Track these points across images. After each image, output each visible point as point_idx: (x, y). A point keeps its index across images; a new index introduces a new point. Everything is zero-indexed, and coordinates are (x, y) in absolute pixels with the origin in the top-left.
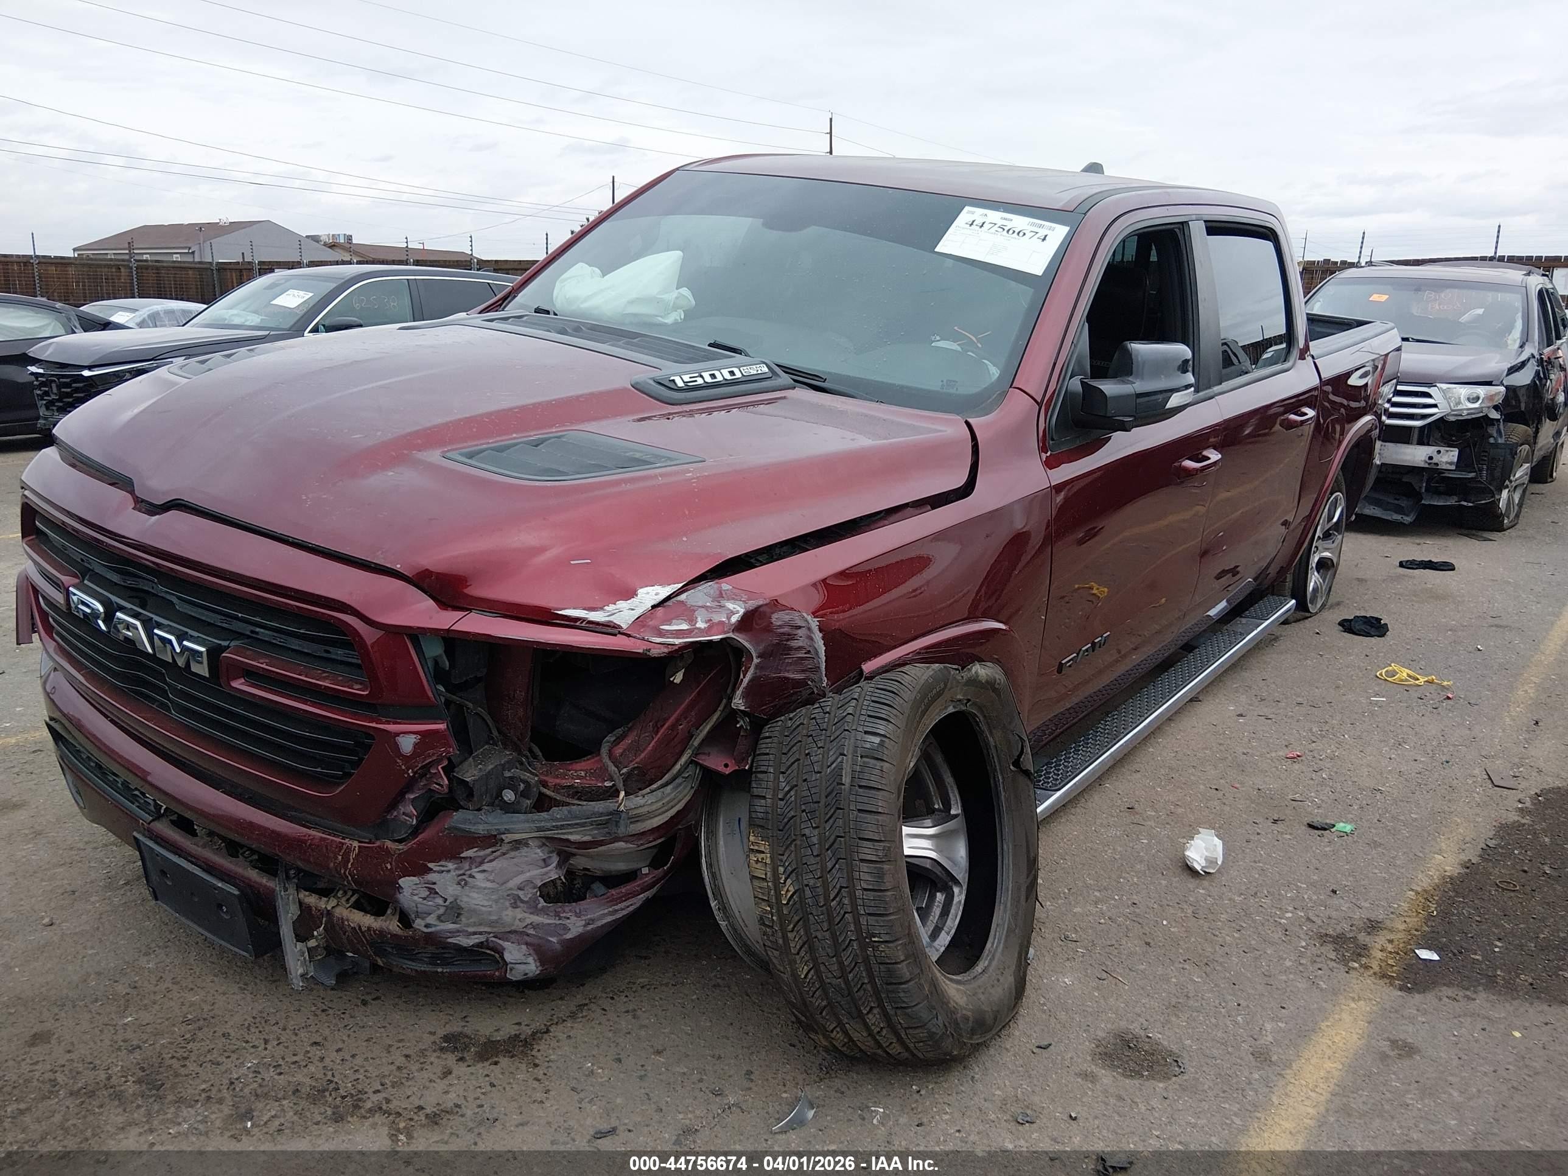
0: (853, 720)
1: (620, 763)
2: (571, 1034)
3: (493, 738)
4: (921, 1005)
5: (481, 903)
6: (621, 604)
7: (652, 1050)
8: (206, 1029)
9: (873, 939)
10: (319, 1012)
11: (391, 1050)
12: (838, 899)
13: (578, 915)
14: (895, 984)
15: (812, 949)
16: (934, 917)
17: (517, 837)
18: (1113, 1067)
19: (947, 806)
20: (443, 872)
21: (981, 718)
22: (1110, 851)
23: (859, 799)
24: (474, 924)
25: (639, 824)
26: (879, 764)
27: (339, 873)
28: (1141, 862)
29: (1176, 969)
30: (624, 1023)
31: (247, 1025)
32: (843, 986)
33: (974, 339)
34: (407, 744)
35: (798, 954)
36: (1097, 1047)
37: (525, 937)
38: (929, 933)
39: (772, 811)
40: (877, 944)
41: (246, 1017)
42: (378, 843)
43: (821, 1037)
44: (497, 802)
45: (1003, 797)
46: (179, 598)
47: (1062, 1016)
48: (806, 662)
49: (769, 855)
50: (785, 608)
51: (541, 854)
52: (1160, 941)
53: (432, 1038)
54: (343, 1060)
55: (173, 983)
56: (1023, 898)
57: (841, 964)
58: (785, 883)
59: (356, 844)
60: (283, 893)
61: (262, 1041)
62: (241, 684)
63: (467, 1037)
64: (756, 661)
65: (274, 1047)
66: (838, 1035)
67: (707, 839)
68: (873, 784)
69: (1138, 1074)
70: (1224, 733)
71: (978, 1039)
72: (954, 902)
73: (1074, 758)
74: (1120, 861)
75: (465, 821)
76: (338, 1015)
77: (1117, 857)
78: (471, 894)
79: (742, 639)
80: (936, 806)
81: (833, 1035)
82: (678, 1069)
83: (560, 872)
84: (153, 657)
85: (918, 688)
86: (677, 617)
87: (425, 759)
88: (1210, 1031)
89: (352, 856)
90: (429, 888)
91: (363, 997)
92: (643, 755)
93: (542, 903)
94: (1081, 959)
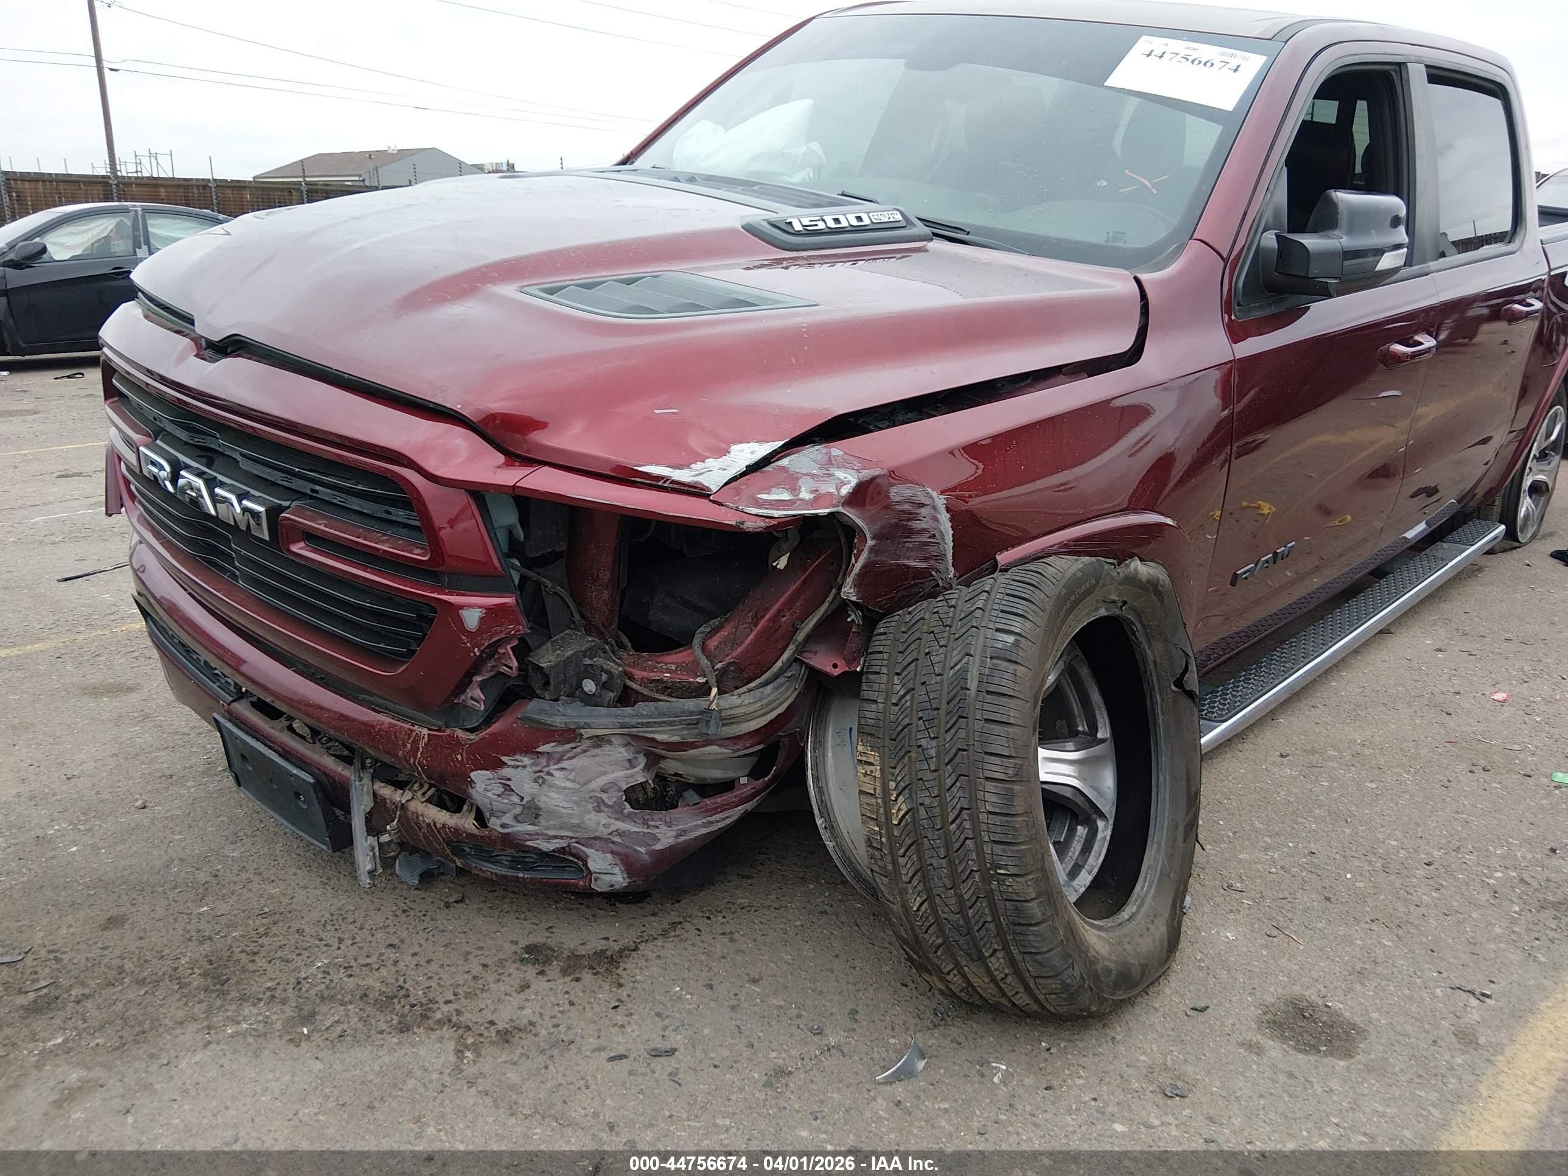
0: (983, 616)
1: (715, 657)
2: (661, 953)
3: (574, 623)
4: (1054, 952)
5: (561, 805)
6: (711, 463)
7: (747, 978)
8: (280, 924)
9: (999, 871)
10: (399, 913)
11: (468, 957)
12: (957, 822)
13: (669, 824)
14: (1024, 925)
15: (925, 879)
16: (1074, 854)
17: (599, 732)
18: (1284, 1039)
19: (1093, 728)
20: (518, 767)
21: (1139, 627)
22: (1283, 793)
23: (987, 707)
24: (554, 828)
25: (734, 726)
26: (1011, 667)
27: (408, 761)
28: (1320, 806)
29: (1362, 929)
30: (720, 946)
31: (323, 922)
32: (961, 922)
33: (1147, 183)
34: (472, 618)
35: (910, 882)
36: (1265, 1013)
37: (611, 845)
38: (1068, 870)
39: (885, 717)
40: (1003, 878)
41: (324, 913)
42: (448, 732)
43: (935, 979)
44: (577, 693)
45: (1160, 722)
46: (242, 455)
47: (1223, 974)
48: (929, 549)
49: (879, 768)
50: (905, 481)
51: (626, 754)
52: (1342, 897)
53: (514, 948)
54: (417, 965)
55: (255, 874)
56: (1180, 838)
57: (960, 898)
58: (896, 800)
59: (425, 731)
60: (357, 783)
61: (336, 940)
62: (300, 549)
63: (550, 949)
64: (870, 543)
65: (347, 947)
66: (955, 979)
67: (814, 749)
68: (1002, 690)
69: (1314, 1049)
70: (1420, 669)
71: (1120, 995)
72: (1099, 838)
73: (1244, 688)
74: (1294, 804)
75: (541, 711)
76: (418, 917)
77: (1292, 800)
78: (549, 794)
79: (852, 515)
80: (1080, 729)
81: (949, 978)
82: (774, 1002)
83: (648, 775)
84: (216, 519)
85: (1064, 581)
86: (777, 485)
87: (491, 637)
88: (1402, 1004)
89: (422, 744)
90: (505, 785)
91: (446, 900)
92: (739, 650)
93: (628, 808)
94: (1247, 911)
